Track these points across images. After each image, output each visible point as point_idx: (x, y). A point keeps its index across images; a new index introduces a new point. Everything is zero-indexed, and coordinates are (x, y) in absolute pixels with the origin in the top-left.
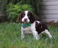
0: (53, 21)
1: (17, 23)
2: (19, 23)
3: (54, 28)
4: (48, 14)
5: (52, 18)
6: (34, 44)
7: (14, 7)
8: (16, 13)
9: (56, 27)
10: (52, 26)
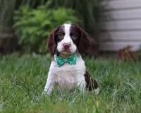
0: (129, 47)
1: (42, 54)
2: (45, 53)
3: (131, 65)
4: (115, 30)
5: (126, 41)
6: (86, 105)
7: (33, 16)
8: (39, 30)
9: (135, 61)
10: (125, 61)
